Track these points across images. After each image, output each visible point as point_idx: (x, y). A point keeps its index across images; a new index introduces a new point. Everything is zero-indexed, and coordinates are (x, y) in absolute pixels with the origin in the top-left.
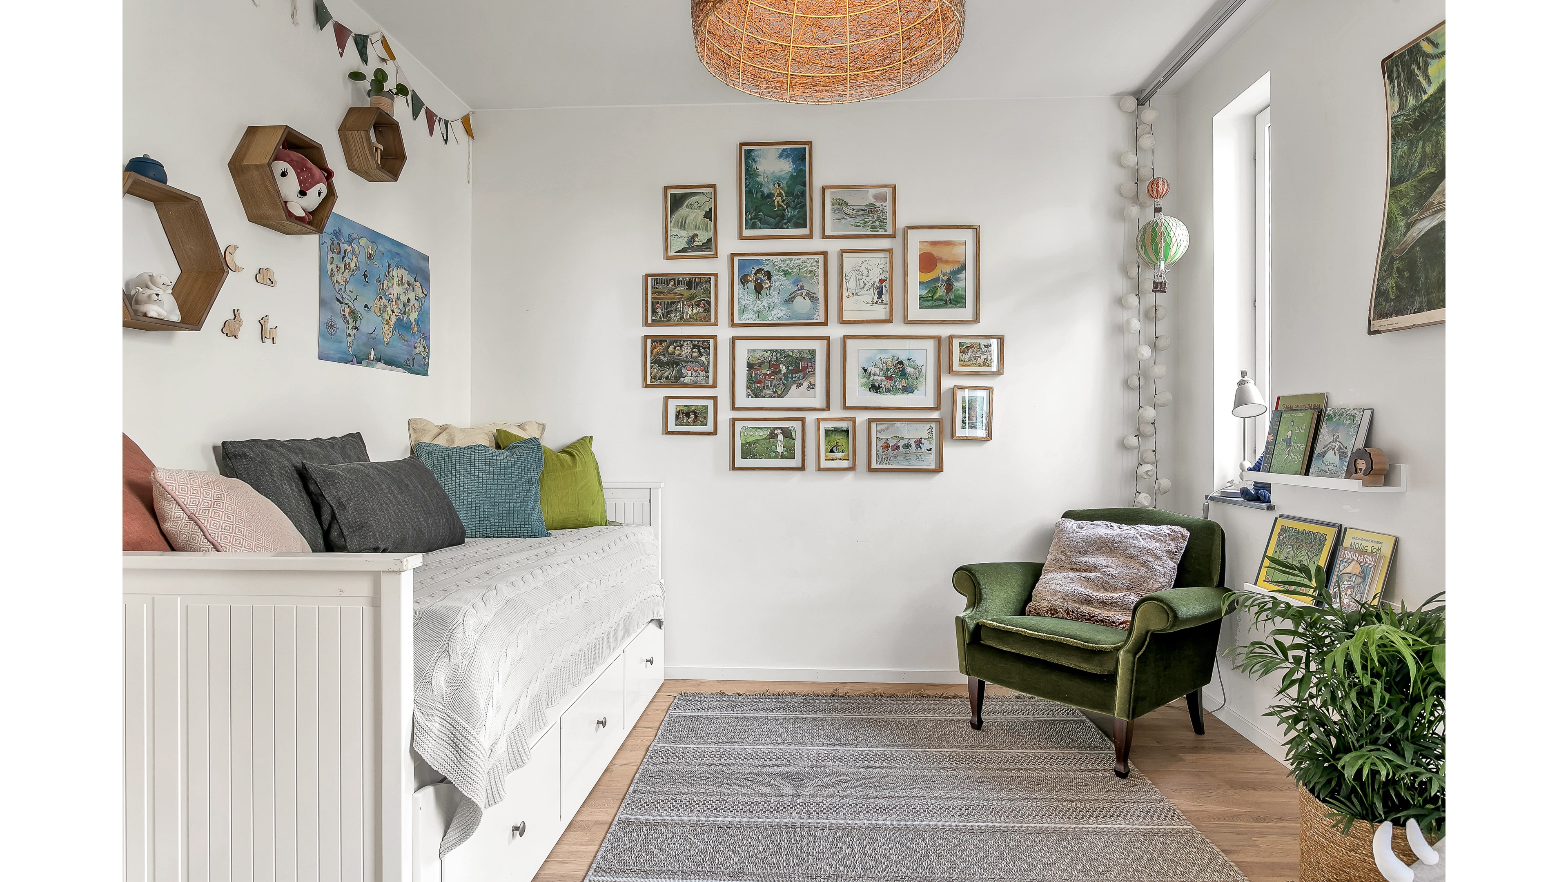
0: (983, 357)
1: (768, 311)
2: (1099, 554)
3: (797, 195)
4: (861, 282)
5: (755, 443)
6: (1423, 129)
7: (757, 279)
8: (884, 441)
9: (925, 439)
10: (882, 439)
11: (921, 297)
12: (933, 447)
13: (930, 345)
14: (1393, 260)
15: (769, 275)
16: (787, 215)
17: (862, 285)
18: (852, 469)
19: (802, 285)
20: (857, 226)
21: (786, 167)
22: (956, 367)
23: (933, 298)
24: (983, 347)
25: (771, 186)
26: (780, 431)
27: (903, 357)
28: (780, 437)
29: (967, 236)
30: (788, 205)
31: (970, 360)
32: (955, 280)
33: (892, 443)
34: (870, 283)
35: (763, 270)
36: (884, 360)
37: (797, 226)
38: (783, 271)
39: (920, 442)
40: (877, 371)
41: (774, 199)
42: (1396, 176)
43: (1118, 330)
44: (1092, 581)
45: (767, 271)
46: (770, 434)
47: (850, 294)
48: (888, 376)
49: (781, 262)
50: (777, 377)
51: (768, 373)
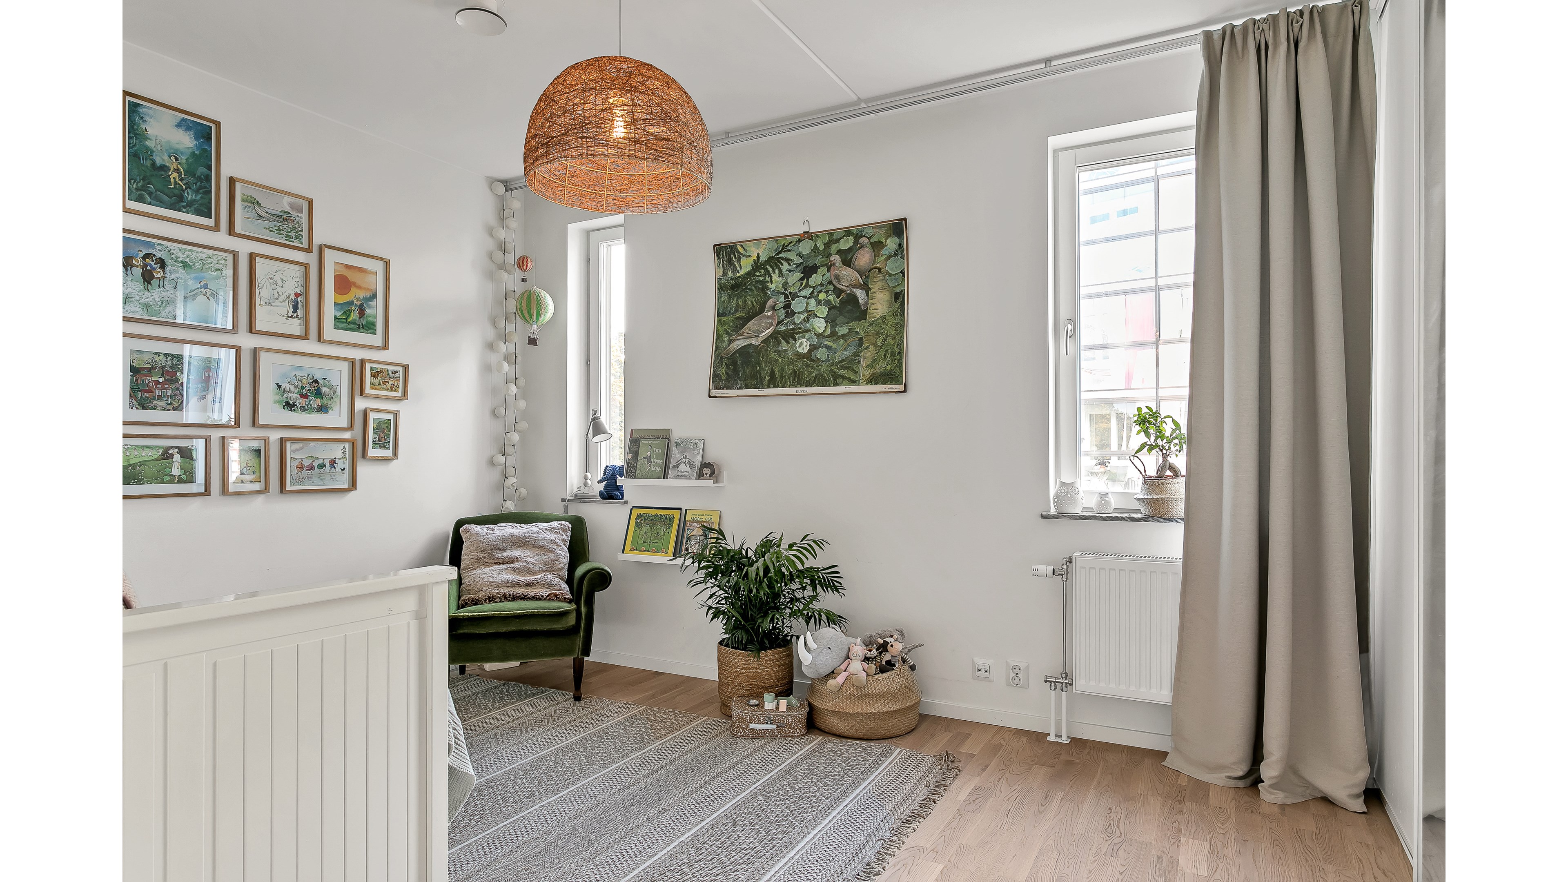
0: (391, 382)
1: (160, 307)
2: (515, 548)
3: (200, 177)
4: (275, 292)
5: (141, 465)
6: (737, 291)
7: (145, 266)
8: (298, 461)
9: (339, 459)
10: (297, 459)
11: (336, 318)
12: (347, 466)
13: (345, 367)
14: (722, 358)
15: (162, 264)
16: (187, 198)
17: (276, 296)
18: (266, 490)
19: (206, 282)
20: (271, 231)
21: (186, 141)
22: (368, 390)
23: (347, 321)
24: (390, 373)
25: (166, 157)
26: (176, 450)
27: (318, 376)
28: (177, 457)
29: (378, 266)
30: (187, 186)
31: (380, 384)
32: (367, 306)
33: (307, 463)
34: (285, 295)
35: (154, 255)
36: (299, 377)
37: (199, 213)
38: (182, 262)
39: (335, 462)
40: (292, 388)
41: (170, 173)
42: (721, 311)
43: (486, 369)
44: (518, 569)
45: (160, 258)
46: (163, 454)
47: (263, 303)
48: (302, 394)
49: (179, 251)
50: (173, 386)
51: (161, 380)
